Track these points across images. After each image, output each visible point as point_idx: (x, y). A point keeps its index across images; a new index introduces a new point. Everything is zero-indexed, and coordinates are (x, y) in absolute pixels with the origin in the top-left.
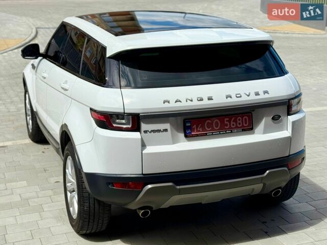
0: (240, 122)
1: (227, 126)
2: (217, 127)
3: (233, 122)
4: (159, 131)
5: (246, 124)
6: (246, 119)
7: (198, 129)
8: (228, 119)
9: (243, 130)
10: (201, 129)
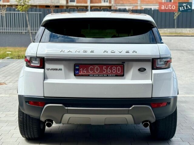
0: (115, 70)
1: (105, 71)
2: (97, 71)
3: (109, 69)
4: (56, 69)
5: (119, 71)
6: (119, 68)
7: (84, 71)
8: (106, 67)
9: (116, 76)
10: (86, 71)
